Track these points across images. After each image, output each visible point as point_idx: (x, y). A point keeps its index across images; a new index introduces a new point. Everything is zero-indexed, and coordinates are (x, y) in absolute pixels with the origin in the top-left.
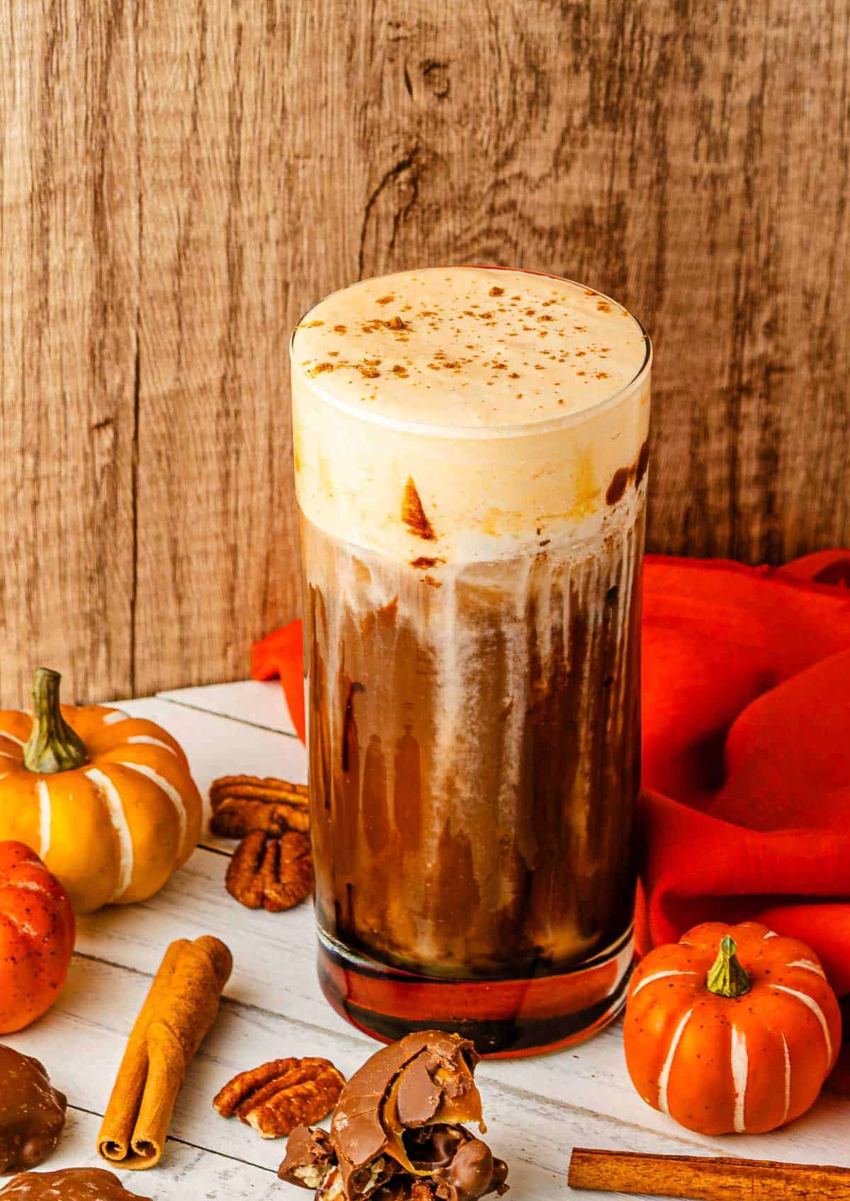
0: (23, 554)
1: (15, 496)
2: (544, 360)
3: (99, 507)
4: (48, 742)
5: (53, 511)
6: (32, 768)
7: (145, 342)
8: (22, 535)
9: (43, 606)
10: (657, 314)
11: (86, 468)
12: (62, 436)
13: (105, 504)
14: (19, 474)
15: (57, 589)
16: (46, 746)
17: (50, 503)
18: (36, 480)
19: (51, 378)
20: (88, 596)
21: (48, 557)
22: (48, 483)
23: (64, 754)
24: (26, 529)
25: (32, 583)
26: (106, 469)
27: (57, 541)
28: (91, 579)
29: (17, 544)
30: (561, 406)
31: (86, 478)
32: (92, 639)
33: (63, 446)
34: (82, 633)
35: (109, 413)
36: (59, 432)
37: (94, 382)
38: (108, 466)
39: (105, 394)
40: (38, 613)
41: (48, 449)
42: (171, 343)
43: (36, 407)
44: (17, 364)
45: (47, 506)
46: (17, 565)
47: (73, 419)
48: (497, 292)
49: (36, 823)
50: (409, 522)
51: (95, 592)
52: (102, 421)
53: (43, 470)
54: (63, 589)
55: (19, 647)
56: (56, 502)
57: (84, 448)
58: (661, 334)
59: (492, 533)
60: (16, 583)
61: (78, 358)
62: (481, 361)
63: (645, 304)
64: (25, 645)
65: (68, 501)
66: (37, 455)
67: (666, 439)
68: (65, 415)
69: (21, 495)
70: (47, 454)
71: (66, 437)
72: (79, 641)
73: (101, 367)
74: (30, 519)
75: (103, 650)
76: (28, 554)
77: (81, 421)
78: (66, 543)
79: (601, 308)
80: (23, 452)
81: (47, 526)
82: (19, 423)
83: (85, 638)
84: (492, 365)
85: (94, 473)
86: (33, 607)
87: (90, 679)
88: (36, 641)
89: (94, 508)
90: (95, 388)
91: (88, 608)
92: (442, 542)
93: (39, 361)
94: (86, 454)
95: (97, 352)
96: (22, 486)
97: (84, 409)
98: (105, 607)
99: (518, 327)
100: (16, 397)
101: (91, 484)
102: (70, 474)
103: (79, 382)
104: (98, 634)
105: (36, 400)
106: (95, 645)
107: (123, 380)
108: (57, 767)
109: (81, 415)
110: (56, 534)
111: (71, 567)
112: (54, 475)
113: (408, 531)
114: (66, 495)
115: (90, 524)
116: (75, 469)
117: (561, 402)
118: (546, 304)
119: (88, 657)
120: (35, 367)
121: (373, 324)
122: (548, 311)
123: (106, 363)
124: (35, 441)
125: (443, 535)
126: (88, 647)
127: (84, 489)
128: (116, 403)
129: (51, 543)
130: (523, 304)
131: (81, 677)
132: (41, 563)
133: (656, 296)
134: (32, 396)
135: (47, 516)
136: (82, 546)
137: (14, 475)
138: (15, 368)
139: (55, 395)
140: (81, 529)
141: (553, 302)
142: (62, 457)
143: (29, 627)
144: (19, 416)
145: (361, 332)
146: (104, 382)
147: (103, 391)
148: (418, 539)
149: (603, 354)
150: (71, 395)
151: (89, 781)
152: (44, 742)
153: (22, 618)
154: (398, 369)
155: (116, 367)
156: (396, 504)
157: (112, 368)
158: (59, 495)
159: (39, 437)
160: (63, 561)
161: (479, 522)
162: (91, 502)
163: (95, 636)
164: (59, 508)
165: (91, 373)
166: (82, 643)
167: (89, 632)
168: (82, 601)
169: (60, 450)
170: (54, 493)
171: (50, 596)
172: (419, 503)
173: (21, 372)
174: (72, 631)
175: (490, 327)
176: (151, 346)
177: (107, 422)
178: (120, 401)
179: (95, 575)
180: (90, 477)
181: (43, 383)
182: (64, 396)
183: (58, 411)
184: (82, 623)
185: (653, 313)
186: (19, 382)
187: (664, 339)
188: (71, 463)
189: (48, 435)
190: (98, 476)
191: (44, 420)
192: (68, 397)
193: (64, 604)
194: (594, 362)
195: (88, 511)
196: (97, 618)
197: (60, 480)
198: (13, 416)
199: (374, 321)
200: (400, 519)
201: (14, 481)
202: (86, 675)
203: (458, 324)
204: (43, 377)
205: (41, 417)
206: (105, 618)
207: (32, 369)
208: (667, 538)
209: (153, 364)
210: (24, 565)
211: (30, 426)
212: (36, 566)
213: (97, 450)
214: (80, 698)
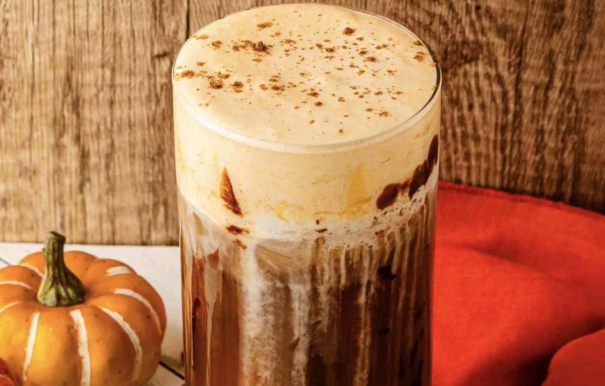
0: (103, 136)
1: (97, 96)
2: (349, 94)
3: (159, 111)
4: (53, 284)
5: (126, 110)
6: (40, 299)
7: (194, 3)
8: (103, 122)
9: (117, 173)
10: (588, 35)
11: (149, 83)
12: (132, 60)
13: (164, 110)
14: (100, 82)
15: (128, 164)
16: (51, 287)
17: (123, 105)
18: (112, 86)
19: (123, 19)
20: (151, 171)
21: (123, 140)
22: (122, 90)
23: (63, 294)
24: (105, 120)
25: (109, 156)
26: (165, 87)
27: (128, 131)
28: (153, 160)
29: (99, 129)
30: (340, 135)
31: (150, 91)
32: (154, 200)
33: (133, 66)
34: (146, 196)
35: (167, 48)
36: (129, 57)
37: (155, 25)
38: (166, 84)
39: (164, 34)
40: (114, 177)
41: (121, 66)
42: (213, 6)
43: (112, 37)
44: (98, 5)
45: (120, 105)
46: (98, 143)
47: (140, 49)
48: (349, 31)
49: (25, 343)
50: (225, 199)
51: (156, 169)
52: (161, 52)
53: (118, 80)
54: (132, 163)
55: (100, 198)
56: (127, 104)
57: (148, 70)
58: (590, 50)
59: (282, 218)
60: (98, 153)
61: (144, 7)
62: (303, 87)
63: (578, 26)
64: (105, 198)
65: (136, 105)
66: (113, 70)
67: (593, 124)
68: (134, 47)
69: (101, 95)
70: (121, 70)
71: (135, 60)
72: (144, 200)
73: (161, 15)
74: (108, 112)
75: (162, 209)
76: (106, 137)
77: (145, 51)
78: (135, 133)
79: (417, 57)
80: (103, 66)
81: (121, 119)
82: (99, 46)
83: (149, 200)
84: (309, 92)
85: (155, 88)
86: (111, 173)
87: (152, 228)
88: (113, 197)
89: (156, 111)
90: (156, 30)
91: (151, 179)
92: (246, 218)
93: (114, 5)
94: (149, 75)
95: (158, 5)
96: (102, 89)
97: (148, 43)
98: (163, 180)
99: (348, 62)
100: (98, 27)
101: (153, 95)
102: (137, 86)
103: (144, 24)
104: (159, 198)
105: (113, 32)
106: (156, 205)
107: (178, 27)
108: (55, 303)
109: (146, 47)
110: (127, 126)
111: (139, 149)
112: (125, 85)
113: (224, 205)
114: (135, 99)
115: (152, 122)
116: (142, 83)
117: (341, 131)
118: (379, 48)
119: (151, 213)
120: (112, 9)
121: (243, 44)
122: (377, 54)
123: (165, 14)
124: (112, 60)
125: (247, 213)
126: (151, 207)
127: (149, 97)
128: (172, 42)
129: (124, 131)
130: (362, 45)
131: (145, 226)
132: (116, 144)
133: (587, 22)
134: (109, 29)
135: (121, 112)
136: (147, 137)
137: (96, 81)
138: (97, 8)
139: (127, 30)
140: (146, 125)
141: (385, 46)
142: (132, 73)
143: (107, 186)
144: (100, 41)
145: (231, 49)
146: (163, 27)
147: (162, 33)
148: (230, 212)
149: (395, 96)
150: (138, 32)
151: (70, 319)
152: (50, 283)
153: (103, 180)
154: (238, 85)
155: (172, 18)
156: (217, 185)
157: (169, 17)
158: (129, 99)
159: (114, 58)
160: (132, 145)
161: (272, 208)
162: (153, 108)
163: (156, 199)
164: (130, 108)
165: (153, 19)
166: (147, 202)
167: (151, 196)
168: (146, 174)
169: (130, 69)
170: (125, 98)
171: (122, 167)
172: (231, 186)
173: (101, 11)
174: (139, 193)
175: (327, 60)
176: (198, 6)
177: (165, 55)
178: (175, 41)
179: (156, 158)
180: (153, 89)
181: (118, 21)
182: (133, 32)
183: (129, 42)
184: (146, 188)
185: (585, 35)
186: (100, 18)
187: (593, 53)
188: (139, 79)
189: (121, 57)
190: (159, 90)
191: (118, 47)
192: (136, 34)
193: (133, 174)
194: (386, 102)
195: (151, 114)
196: (158, 187)
197: (130, 89)
198: (96, 41)
199: (246, 41)
200: (219, 195)
201: (96, 85)
202: (150, 225)
203: (305, 54)
204: (118, 17)
205: (117, 44)
206: (164, 188)
207: (109, 11)
208: (592, 193)
209: (199, 20)
210: (104, 143)
211: (107, 49)
212: (112, 145)
213: (157, 72)
214: (145, 239)
